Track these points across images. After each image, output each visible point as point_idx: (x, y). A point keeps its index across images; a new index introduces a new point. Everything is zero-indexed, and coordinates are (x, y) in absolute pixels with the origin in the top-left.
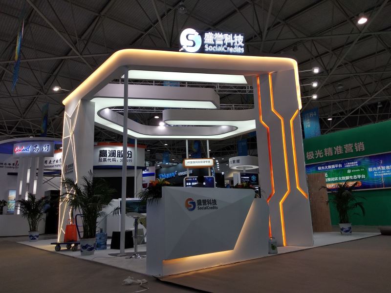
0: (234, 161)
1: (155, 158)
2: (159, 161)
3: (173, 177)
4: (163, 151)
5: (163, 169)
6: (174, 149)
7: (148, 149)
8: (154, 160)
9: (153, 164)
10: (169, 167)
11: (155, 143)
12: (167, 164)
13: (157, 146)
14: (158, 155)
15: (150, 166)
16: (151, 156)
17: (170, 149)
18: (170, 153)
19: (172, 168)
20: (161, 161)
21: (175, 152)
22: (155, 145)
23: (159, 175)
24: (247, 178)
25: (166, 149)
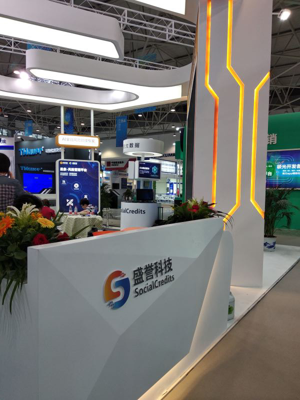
0: (131, 145)
1: (14, 127)
2: (20, 130)
3: (38, 153)
4: (24, 118)
5: (25, 143)
6: (39, 118)
7: (5, 114)
8: (13, 128)
9: (11, 134)
10: (33, 140)
11: (15, 108)
12: (31, 136)
13: (18, 112)
14: (18, 124)
15: (8, 136)
16: (9, 124)
17: (34, 117)
18: (34, 122)
19: (37, 143)
20: (23, 131)
21: (40, 122)
22: (14, 110)
23: (20, 150)
24: (147, 168)
25: (28, 116)
